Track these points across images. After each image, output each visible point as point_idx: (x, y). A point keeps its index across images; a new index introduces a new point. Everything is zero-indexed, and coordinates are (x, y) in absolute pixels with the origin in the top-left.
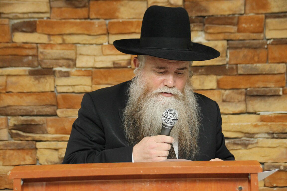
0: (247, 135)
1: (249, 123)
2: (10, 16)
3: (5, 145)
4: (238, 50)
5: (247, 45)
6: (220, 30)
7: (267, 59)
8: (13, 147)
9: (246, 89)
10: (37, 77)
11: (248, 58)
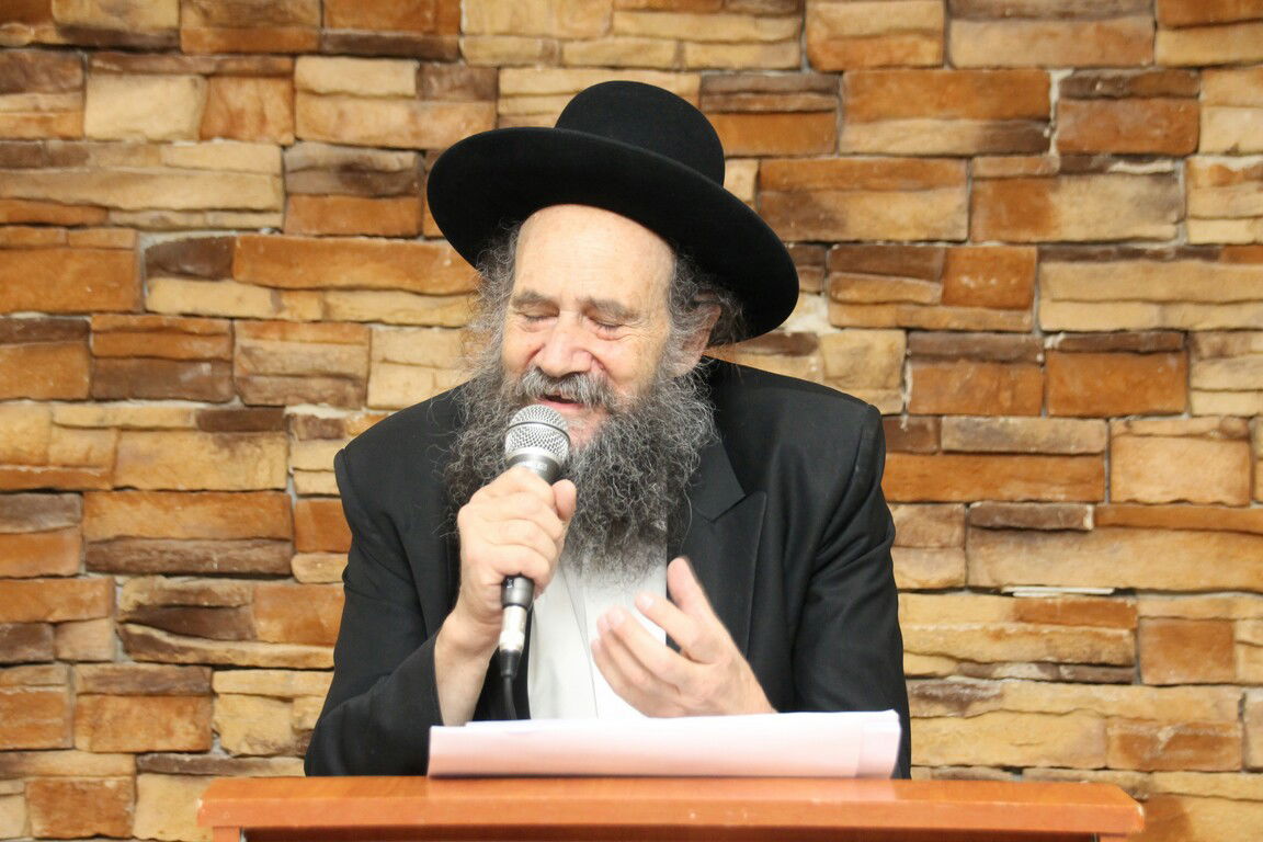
0: (966, 666)
1: (976, 627)
2: (142, 219)
3: (102, 679)
4: (944, 366)
5: (977, 349)
6: (882, 295)
7: (1044, 400)
8: (129, 688)
9: (968, 504)
10: (227, 436)
11: (979, 395)
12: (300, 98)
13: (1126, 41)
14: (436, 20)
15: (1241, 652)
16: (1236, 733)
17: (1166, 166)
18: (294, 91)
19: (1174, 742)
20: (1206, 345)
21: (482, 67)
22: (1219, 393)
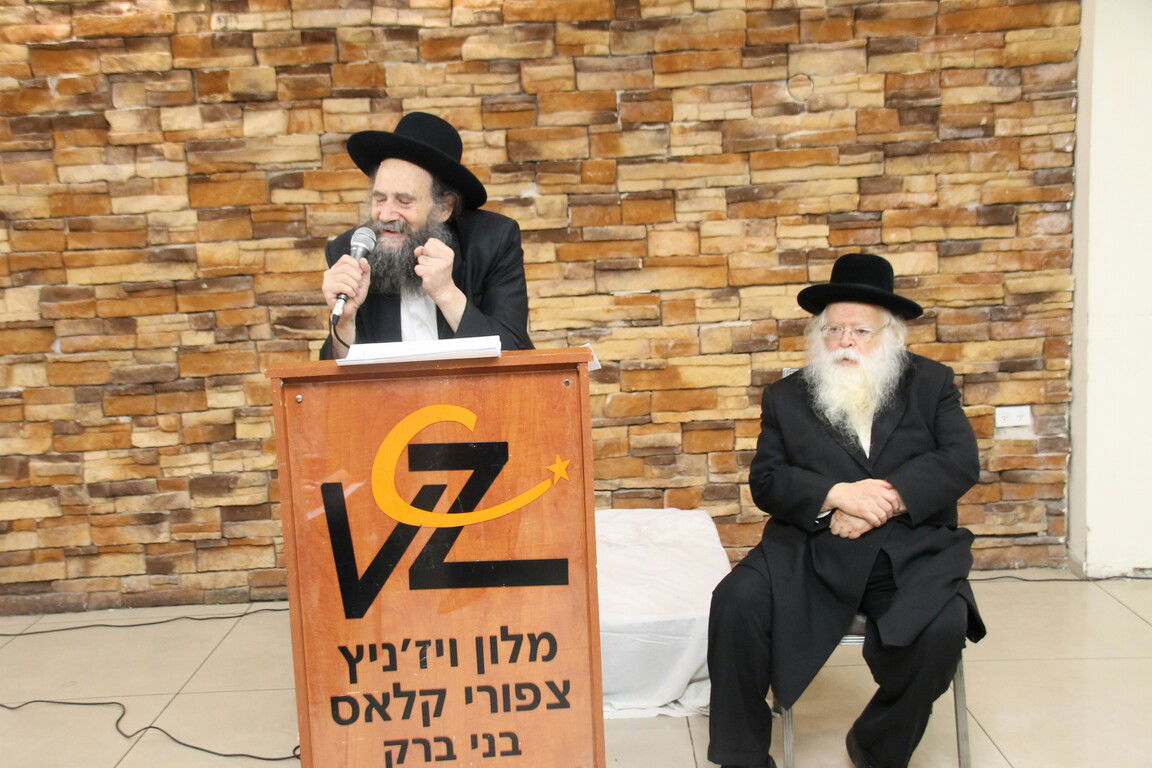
0: (597, 323)
1: (600, 308)
2: (268, 167)
3: (267, 346)
4: (583, 208)
5: (595, 201)
6: (557, 180)
7: (622, 219)
8: (277, 349)
9: (595, 261)
10: (307, 250)
11: (597, 218)
12: (325, 116)
13: (643, 79)
14: (376, 81)
15: (698, 311)
16: (697, 341)
17: (662, 126)
18: (322, 114)
19: (674, 346)
20: (680, 195)
21: (396, 99)
22: (686, 213)
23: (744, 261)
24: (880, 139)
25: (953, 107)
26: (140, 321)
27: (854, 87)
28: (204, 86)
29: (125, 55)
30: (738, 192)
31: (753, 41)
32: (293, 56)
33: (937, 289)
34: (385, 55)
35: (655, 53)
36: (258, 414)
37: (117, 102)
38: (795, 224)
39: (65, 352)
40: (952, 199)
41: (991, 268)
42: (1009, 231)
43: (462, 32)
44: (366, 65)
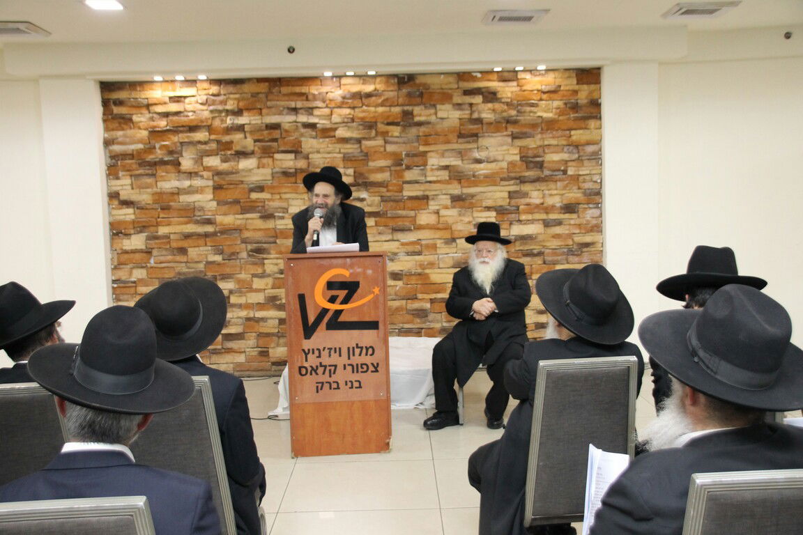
0: (393, 254)
1: (394, 247)
3: (245, 262)
4: (387, 203)
5: (393, 200)
6: (376, 191)
7: (404, 208)
8: (250, 263)
9: (392, 226)
10: (264, 219)
11: (394, 207)
13: (414, 147)
14: (298, 146)
15: (438, 249)
16: (437, 262)
17: (422, 168)
18: (274, 160)
19: (427, 264)
20: (430, 197)
21: (306, 154)
22: (433, 206)
23: (459, 227)
24: (518, 175)
25: (549, 162)
26: (189, 249)
27: (507, 152)
28: (222, 148)
29: (189, 134)
30: (456, 197)
31: (463, 132)
32: (262, 135)
33: (544, 241)
34: (302, 135)
35: (419, 136)
36: (241, 292)
37: (184, 154)
38: (481, 211)
39: (155, 263)
40: (550, 201)
41: (567, 232)
42: (574, 216)
43: (336, 126)
44: (293, 140)
